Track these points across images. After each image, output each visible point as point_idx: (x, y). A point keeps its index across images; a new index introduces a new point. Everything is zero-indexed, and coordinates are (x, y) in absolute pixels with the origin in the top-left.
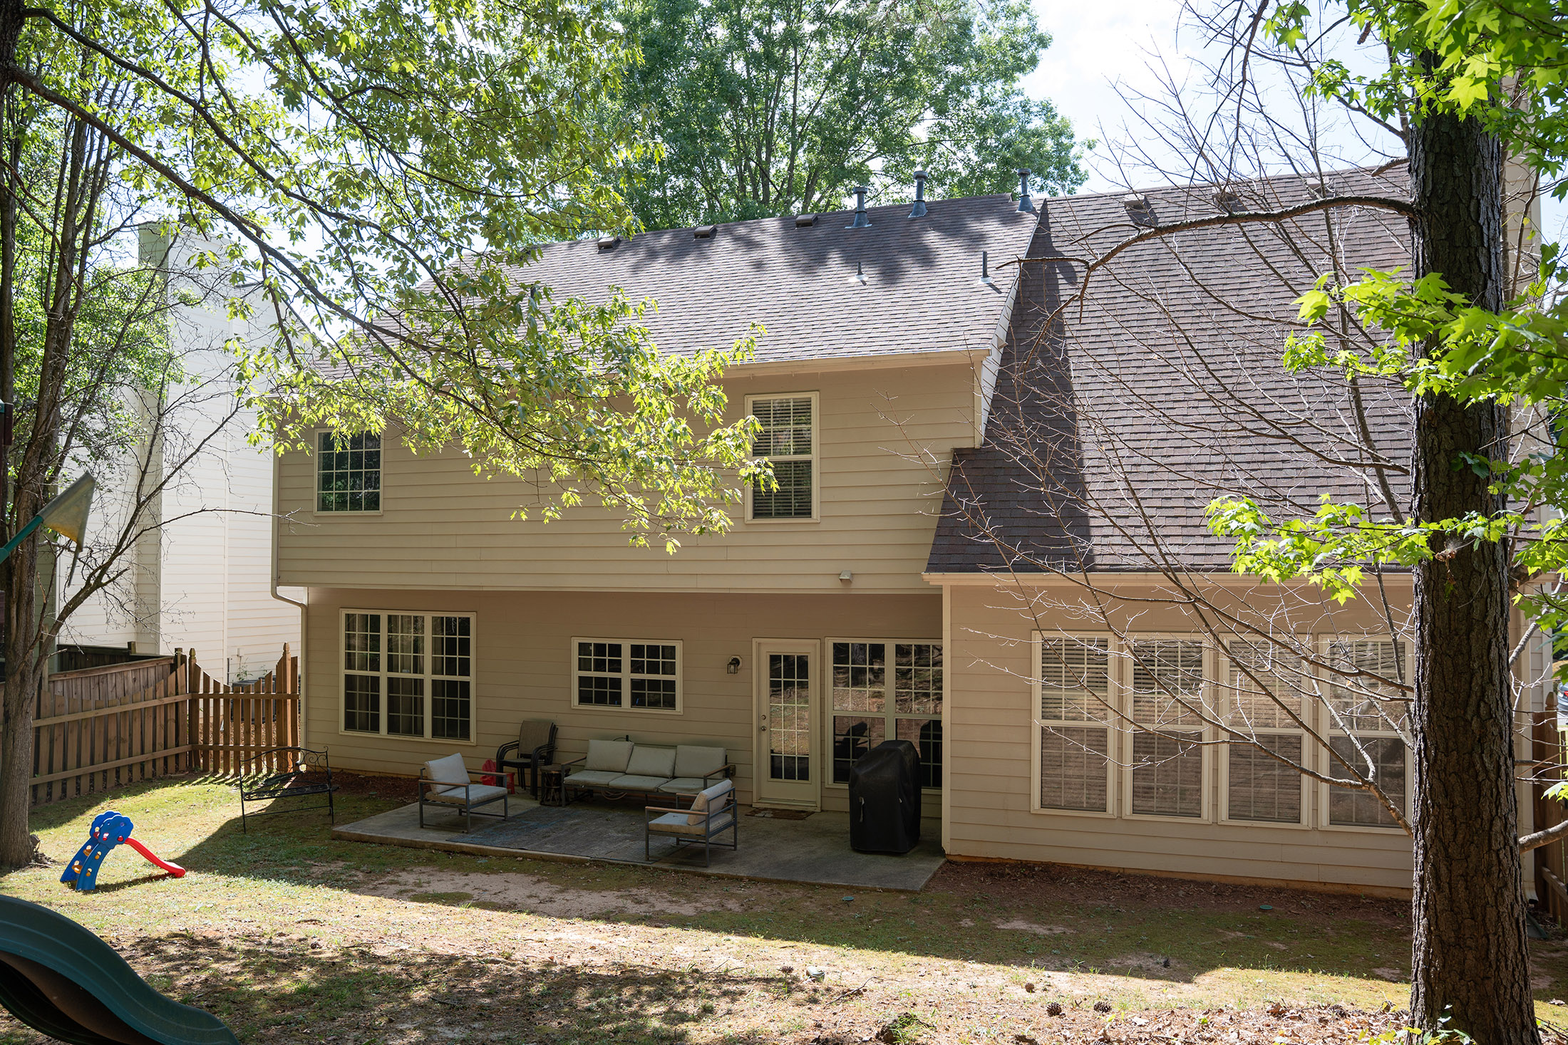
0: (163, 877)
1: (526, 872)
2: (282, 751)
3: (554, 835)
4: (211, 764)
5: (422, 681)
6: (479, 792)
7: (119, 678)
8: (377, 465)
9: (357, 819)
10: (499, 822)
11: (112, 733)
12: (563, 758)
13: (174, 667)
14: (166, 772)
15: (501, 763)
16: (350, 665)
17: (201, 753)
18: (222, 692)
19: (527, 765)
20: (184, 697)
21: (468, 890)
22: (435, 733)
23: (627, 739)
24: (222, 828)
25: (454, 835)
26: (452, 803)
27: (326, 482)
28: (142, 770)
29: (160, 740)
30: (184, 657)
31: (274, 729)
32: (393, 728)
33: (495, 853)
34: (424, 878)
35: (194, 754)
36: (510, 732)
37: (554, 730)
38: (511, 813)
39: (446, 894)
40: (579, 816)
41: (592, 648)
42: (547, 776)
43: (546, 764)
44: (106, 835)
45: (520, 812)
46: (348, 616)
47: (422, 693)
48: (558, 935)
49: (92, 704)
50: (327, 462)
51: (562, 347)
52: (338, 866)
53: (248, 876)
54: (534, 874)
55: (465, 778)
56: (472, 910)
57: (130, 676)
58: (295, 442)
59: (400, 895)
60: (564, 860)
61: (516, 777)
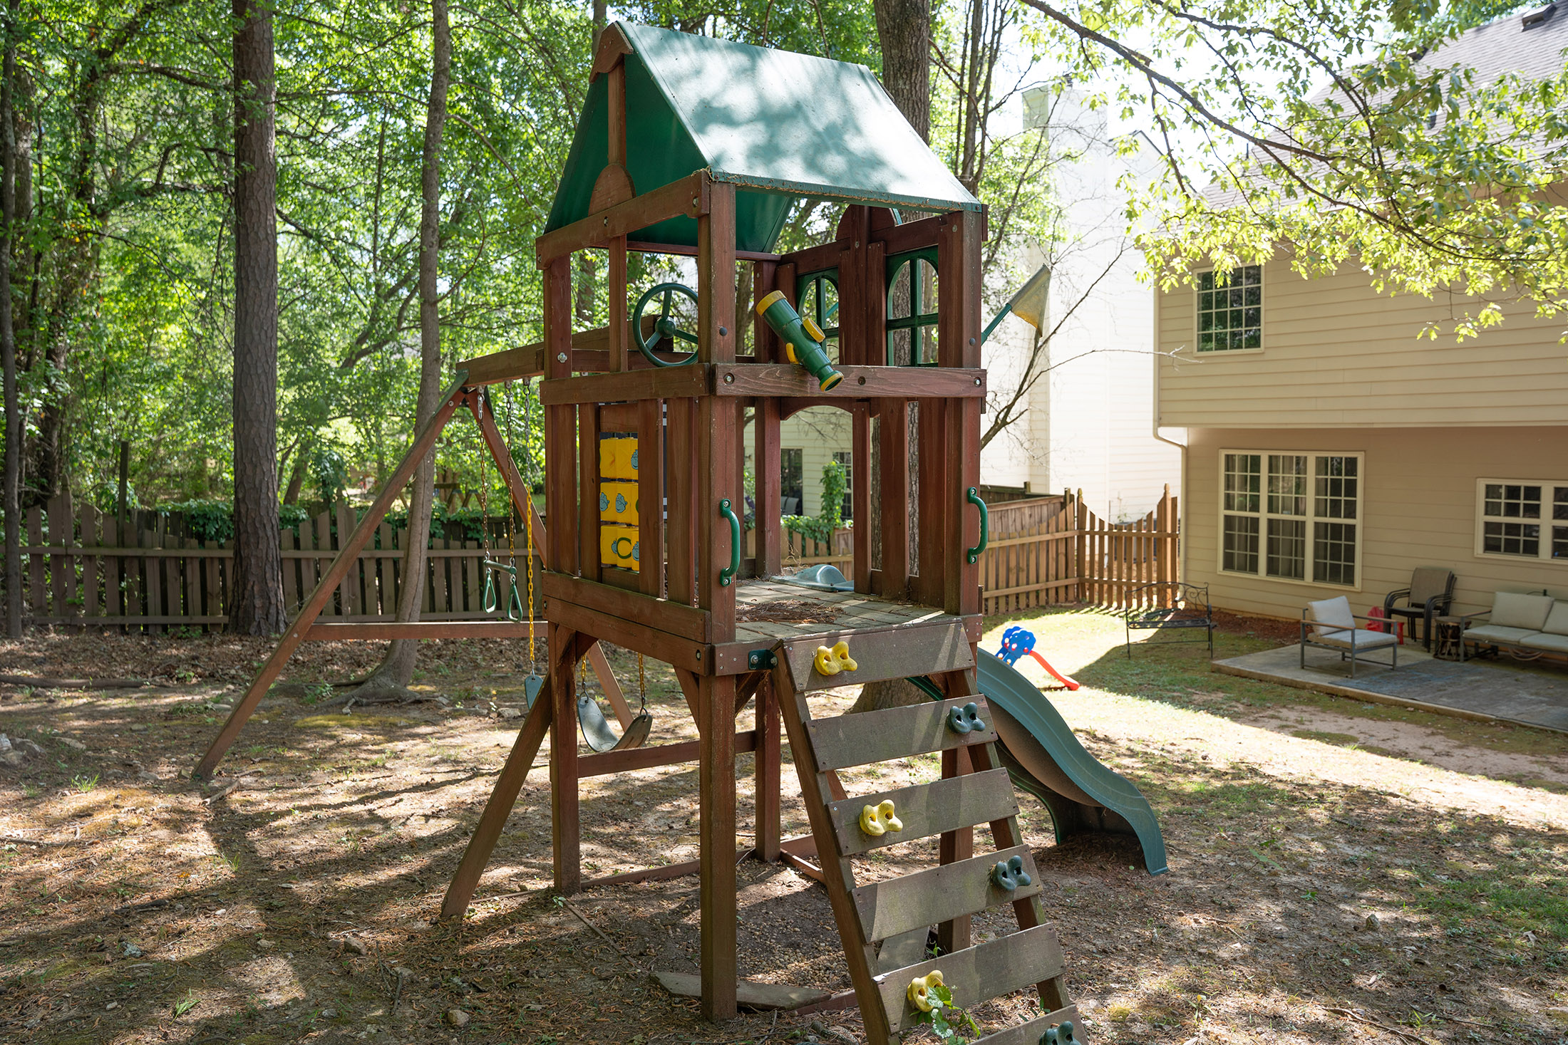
0: (1061, 689)
1: (1417, 723)
2: (1162, 587)
3: (1450, 690)
4: (1096, 597)
5: (1303, 523)
6: (1365, 637)
7: (1018, 514)
8: (1258, 301)
9: (1235, 655)
10: (1386, 670)
11: (1013, 563)
12: (1460, 610)
13: (1063, 505)
14: (1057, 601)
15: (1390, 612)
16: (1229, 506)
17: (1087, 585)
18: (1106, 529)
19: (1420, 615)
20: (1073, 533)
21: (1352, 733)
22: (1316, 577)
23: (1545, 593)
24: (1108, 653)
25: (1338, 679)
26: (1336, 646)
27: (1206, 322)
28: (1037, 597)
29: (1052, 571)
30: (1072, 496)
31: (1154, 568)
32: (1272, 570)
33: (1383, 701)
34: (1306, 716)
35: (1081, 585)
36: (1400, 578)
37: (1452, 579)
38: (1400, 663)
39: (1329, 734)
40: (1481, 674)
41: (1503, 491)
42: (1443, 629)
43: (1441, 615)
44: (1014, 646)
45: (1409, 663)
46: (1227, 456)
47: (1303, 535)
48: (1458, 789)
49: (996, 536)
50: (1206, 301)
51: (1485, 137)
52: (1218, 696)
53: (1134, 695)
54: (1427, 726)
55: (1349, 622)
56: (1358, 751)
57: (1027, 512)
58: (1182, 276)
59: (1282, 728)
60: (1463, 716)
61: (1405, 627)
